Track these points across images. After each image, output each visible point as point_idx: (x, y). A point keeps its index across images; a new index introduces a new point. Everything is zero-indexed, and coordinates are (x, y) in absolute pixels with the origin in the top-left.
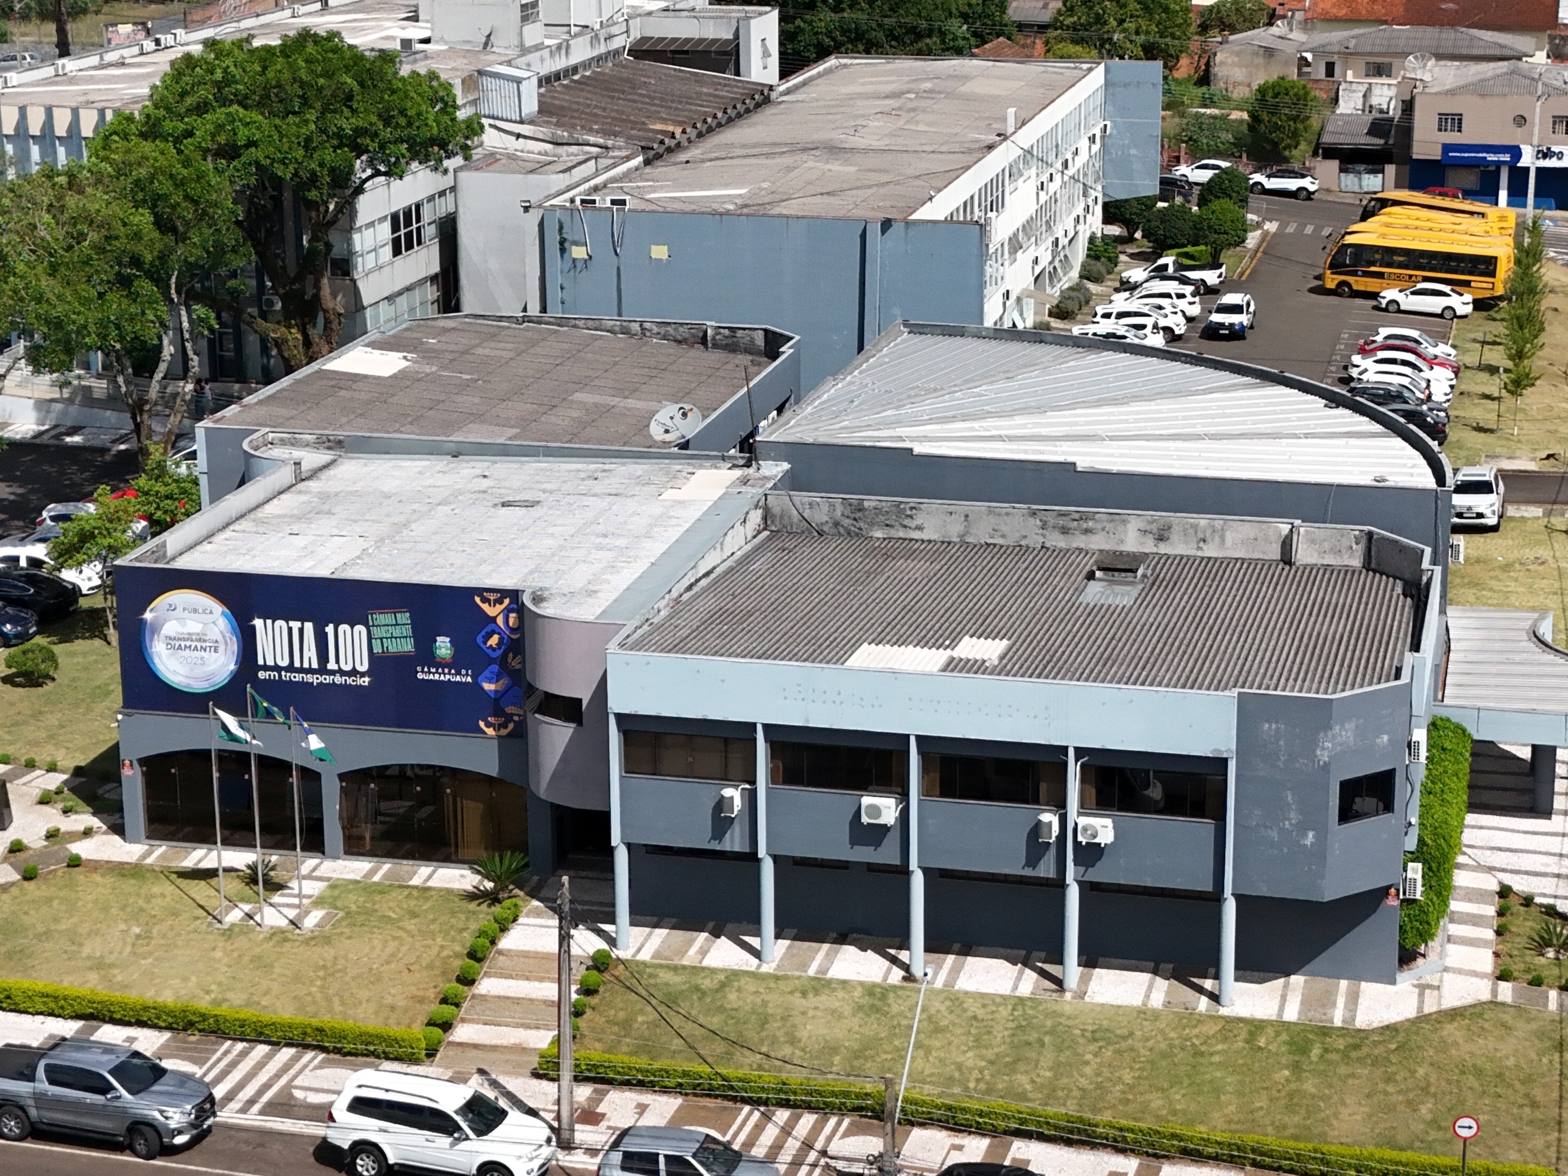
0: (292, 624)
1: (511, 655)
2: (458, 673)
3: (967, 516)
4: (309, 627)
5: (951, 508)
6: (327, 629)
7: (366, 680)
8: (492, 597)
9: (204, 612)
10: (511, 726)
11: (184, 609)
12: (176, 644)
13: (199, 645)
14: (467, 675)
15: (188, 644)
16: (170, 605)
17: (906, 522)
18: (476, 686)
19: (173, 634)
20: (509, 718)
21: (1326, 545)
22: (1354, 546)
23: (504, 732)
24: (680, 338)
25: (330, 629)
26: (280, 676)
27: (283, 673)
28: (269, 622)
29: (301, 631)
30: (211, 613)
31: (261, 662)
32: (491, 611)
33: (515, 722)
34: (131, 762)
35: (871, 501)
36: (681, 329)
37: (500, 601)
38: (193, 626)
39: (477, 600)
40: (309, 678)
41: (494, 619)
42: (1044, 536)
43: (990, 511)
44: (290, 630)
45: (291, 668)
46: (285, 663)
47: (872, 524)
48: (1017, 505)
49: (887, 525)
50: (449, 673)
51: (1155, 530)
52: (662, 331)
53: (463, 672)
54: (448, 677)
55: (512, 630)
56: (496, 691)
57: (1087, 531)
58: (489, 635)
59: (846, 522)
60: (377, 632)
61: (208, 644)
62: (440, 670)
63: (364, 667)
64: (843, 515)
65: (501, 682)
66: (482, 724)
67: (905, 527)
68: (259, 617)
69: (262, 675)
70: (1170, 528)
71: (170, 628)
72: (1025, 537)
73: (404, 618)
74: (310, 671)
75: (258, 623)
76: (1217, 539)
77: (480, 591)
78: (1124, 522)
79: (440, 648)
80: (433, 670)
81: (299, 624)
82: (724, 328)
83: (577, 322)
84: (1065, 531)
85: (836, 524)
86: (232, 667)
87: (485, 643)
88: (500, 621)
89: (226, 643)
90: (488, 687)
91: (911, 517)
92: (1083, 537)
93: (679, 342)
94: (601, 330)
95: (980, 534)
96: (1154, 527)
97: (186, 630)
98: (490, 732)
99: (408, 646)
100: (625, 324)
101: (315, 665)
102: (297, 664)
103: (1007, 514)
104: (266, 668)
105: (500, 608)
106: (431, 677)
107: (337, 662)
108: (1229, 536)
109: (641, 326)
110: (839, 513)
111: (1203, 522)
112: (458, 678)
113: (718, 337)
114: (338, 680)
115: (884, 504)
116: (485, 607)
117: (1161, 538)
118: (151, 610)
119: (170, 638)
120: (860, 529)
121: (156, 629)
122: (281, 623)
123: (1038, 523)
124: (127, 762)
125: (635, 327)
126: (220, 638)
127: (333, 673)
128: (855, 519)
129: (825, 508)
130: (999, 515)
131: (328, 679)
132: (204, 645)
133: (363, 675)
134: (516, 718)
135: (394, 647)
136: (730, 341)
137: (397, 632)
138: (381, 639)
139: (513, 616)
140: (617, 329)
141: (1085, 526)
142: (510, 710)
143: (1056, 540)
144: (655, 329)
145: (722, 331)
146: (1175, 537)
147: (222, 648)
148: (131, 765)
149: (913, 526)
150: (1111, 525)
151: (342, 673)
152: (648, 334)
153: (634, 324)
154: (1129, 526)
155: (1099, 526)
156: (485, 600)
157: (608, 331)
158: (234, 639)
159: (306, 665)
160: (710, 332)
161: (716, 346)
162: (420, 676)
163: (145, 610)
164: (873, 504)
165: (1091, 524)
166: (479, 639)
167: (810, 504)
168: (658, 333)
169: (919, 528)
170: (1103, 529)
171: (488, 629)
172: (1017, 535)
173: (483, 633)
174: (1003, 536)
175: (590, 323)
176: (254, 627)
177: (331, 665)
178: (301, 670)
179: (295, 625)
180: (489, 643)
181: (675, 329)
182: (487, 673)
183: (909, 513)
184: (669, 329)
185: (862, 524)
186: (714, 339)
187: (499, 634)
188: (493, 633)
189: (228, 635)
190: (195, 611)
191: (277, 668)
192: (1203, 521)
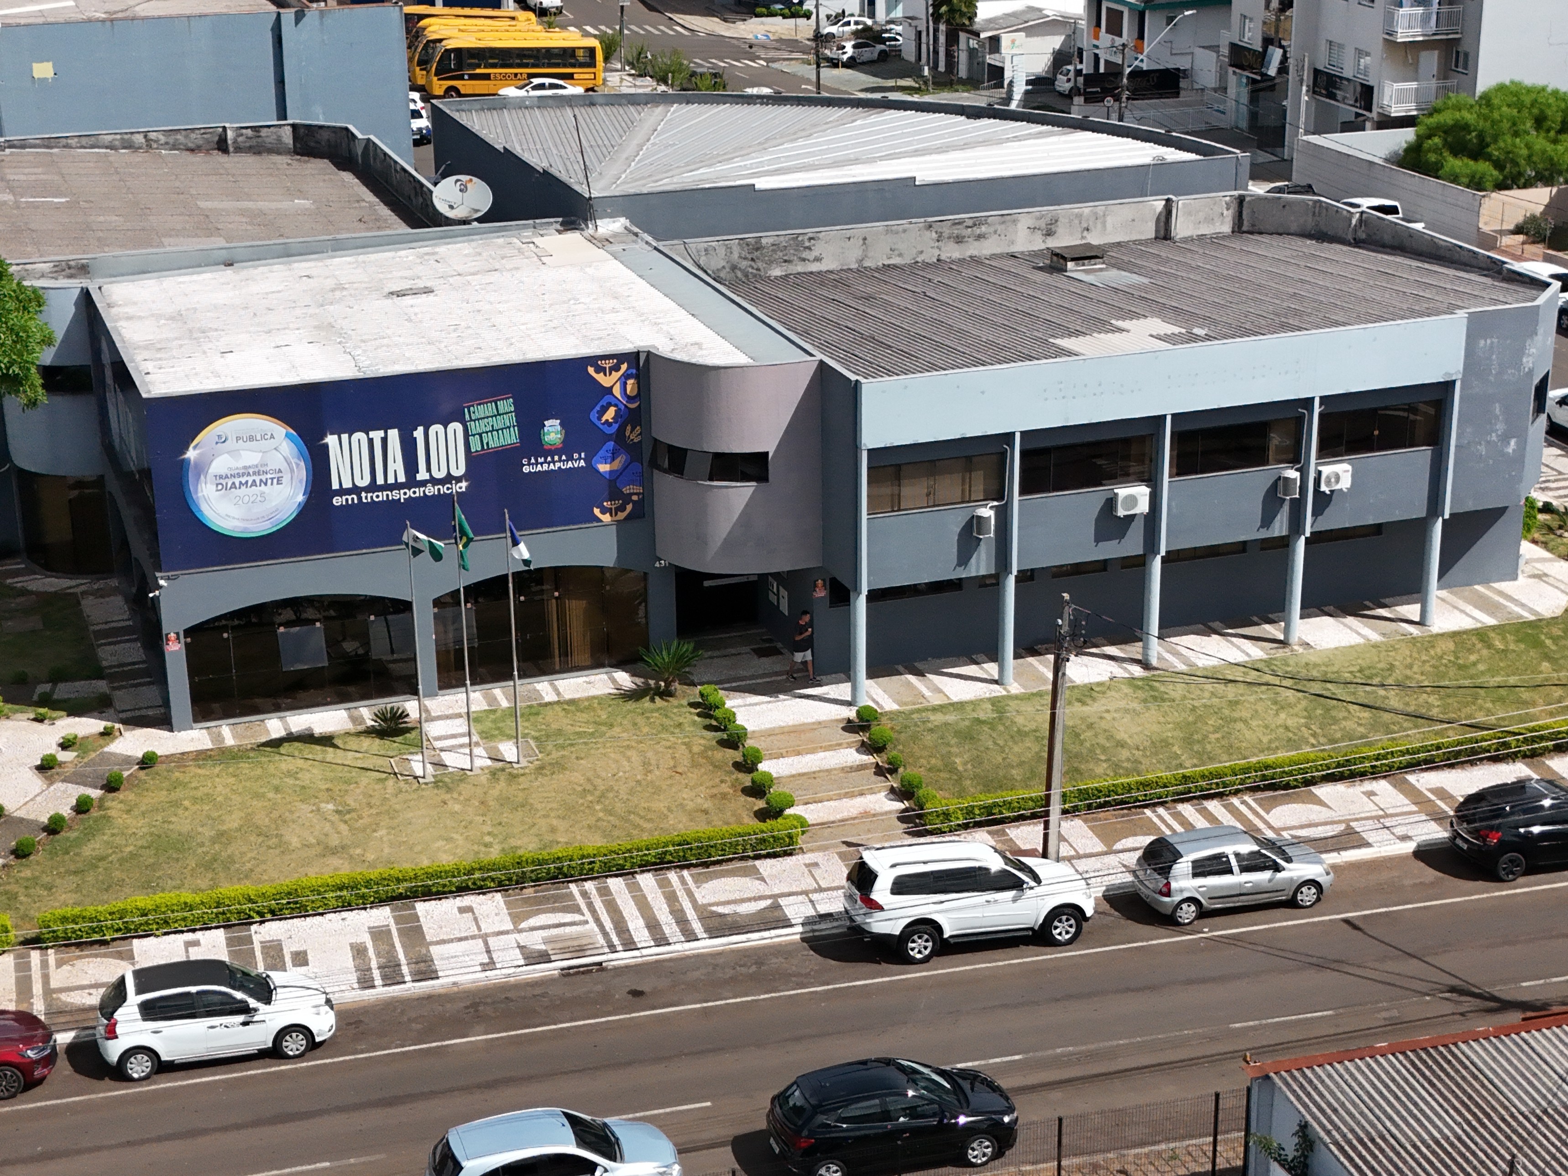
0: (372, 434)
1: (629, 428)
2: (570, 458)
3: (865, 239)
4: (394, 434)
5: (849, 233)
6: (415, 434)
7: (464, 484)
8: (607, 364)
9: (263, 437)
10: (629, 507)
11: (238, 439)
12: (226, 483)
13: (257, 479)
14: (580, 458)
15: (243, 480)
16: (219, 436)
17: (806, 254)
18: (591, 468)
19: (223, 471)
20: (627, 499)
21: (1201, 215)
22: (1225, 212)
23: (621, 516)
24: (190, 145)
25: (419, 433)
26: (360, 498)
27: (363, 495)
28: (345, 437)
29: (384, 441)
30: (272, 437)
31: (335, 486)
32: (605, 380)
33: (634, 502)
34: (177, 634)
35: (768, 238)
36: (193, 136)
37: (616, 368)
38: (250, 457)
39: (591, 370)
40: (395, 495)
41: (609, 390)
42: (939, 248)
43: (888, 231)
44: (371, 441)
45: (373, 487)
46: (366, 482)
47: (770, 263)
48: (913, 220)
49: (785, 261)
50: (560, 460)
51: (1043, 226)
52: (171, 140)
53: (576, 456)
54: (558, 465)
55: (630, 399)
56: (611, 472)
57: (980, 237)
58: (604, 410)
59: (744, 264)
60: (473, 427)
61: (269, 476)
62: (549, 459)
63: (459, 470)
64: (740, 257)
65: (617, 461)
66: (597, 511)
67: (804, 260)
68: (332, 434)
69: (337, 501)
70: (1056, 221)
71: (220, 465)
72: (922, 252)
73: (506, 405)
74: (397, 486)
75: (331, 440)
76: (1099, 226)
77: (592, 360)
78: (1015, 222)
79: (549, 433)
80: (541, 460)
81: (381, 433)
82: (247, 128)
83: (69, 141)
84: (959, 240)
85: (734, 268)
86: (300, 498)
87: (599, 419)
88: (617, 391)
89: (292, 471)
90: (604, 468)
91: (809, 248)
92: (976, 243)
93: (192, 150)
94: (99, 147)
95: (878, 258)
96: (1042, 224)
97: (240, 464)
98: (606, 518)
99: (511, 438)
100: (126, 137)
101: (402, 479)
102: (380, 481)
103: (905, 231)
104: (342, 492)
105: (616, 375)
106: (539, 468)
107: (429, 469)
108: (1109, 220)
109: (145, 137)
110: (736, 256)
111: (1087, 211)
112: (570, 465)
113: (240, 139)
114: (430, 490)
115: (782, 238)
116: (600, 377)
117: (1049, 233)
118: (195, 448)
119: (221, 477)
120: (758, 269)
121: (201, 468)
122: (360, 436)
123: (934, 235)
124: (172, 636)
125: (139, 139)
126: (284, 466)
127: (423, 483)
128: (753, 260)
129: (722, 252)
130: (897, 233)
131: (419, 492)
132: (264, 478)
133: (458, 480)
134: (635, 498)
135: (495, 442)
136: (254, 142)
137: (498, 423)
138: (480, 435)
139: (630, 382)
140: (117, 143)
141: (978, 232)
142: (626, 490)
143: (952, 252)
144: (162, 139)
145: (244, 131)
146: (1061, 230)
147: (286, 479)
148: (178, 638)
149: (811, 258)
150: (1003, 227)
151: (434, 481)
152: (155, 145)
153: (137, 136)
154: (1019, 225)
155: (991, 230)
156: (600, 370)
157: (107, 148)
158: (302, 464)
159: (391, 480)
160: (230, 134)
161: (238, 149)
162: (526, 469)
163: (187, 448)
164: (770, 240)
165: (984, 229)
166: (593, 416)
167: (706, 250)
168: (167, 143)
169: (818, 259)
170: (995, 232)
171: (603, 402)
172: (915, 251)
173: (598, 408)
174: (900, 255)
175: (84, 141)
176: (326, 446)
177: (422, 475)
178: (387, 487)
179: (377, 435)
180: (604, 419)
181: (186, 137)
182: (602, 453)
183: (807, 244)
184: (179, 137)
185: (760, 264)
186: (235, 141)
187: (616, 405)
188: (609, 405)
189: (293, 461)
190: (251, 438)
191: (355, 490)
192: (1086, 209)
